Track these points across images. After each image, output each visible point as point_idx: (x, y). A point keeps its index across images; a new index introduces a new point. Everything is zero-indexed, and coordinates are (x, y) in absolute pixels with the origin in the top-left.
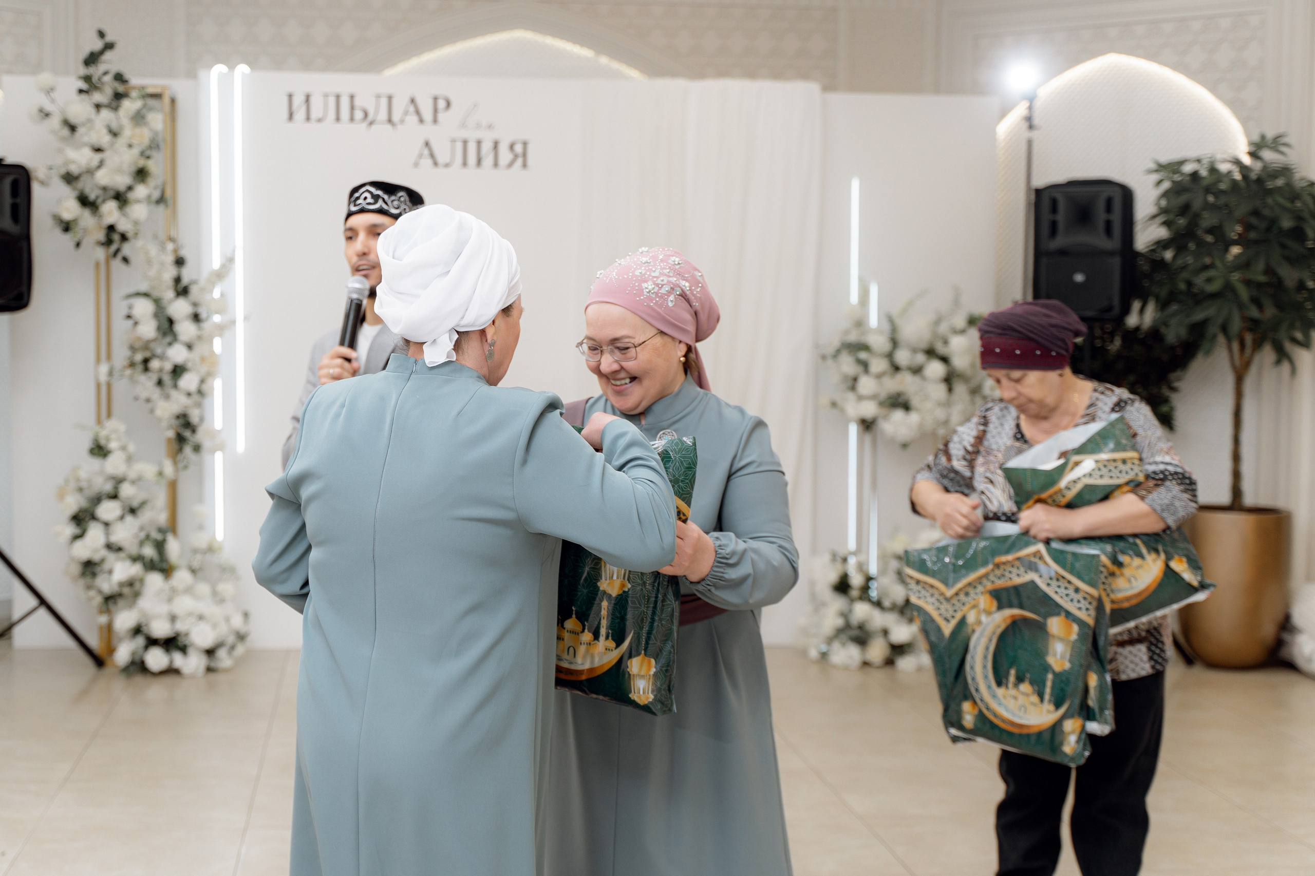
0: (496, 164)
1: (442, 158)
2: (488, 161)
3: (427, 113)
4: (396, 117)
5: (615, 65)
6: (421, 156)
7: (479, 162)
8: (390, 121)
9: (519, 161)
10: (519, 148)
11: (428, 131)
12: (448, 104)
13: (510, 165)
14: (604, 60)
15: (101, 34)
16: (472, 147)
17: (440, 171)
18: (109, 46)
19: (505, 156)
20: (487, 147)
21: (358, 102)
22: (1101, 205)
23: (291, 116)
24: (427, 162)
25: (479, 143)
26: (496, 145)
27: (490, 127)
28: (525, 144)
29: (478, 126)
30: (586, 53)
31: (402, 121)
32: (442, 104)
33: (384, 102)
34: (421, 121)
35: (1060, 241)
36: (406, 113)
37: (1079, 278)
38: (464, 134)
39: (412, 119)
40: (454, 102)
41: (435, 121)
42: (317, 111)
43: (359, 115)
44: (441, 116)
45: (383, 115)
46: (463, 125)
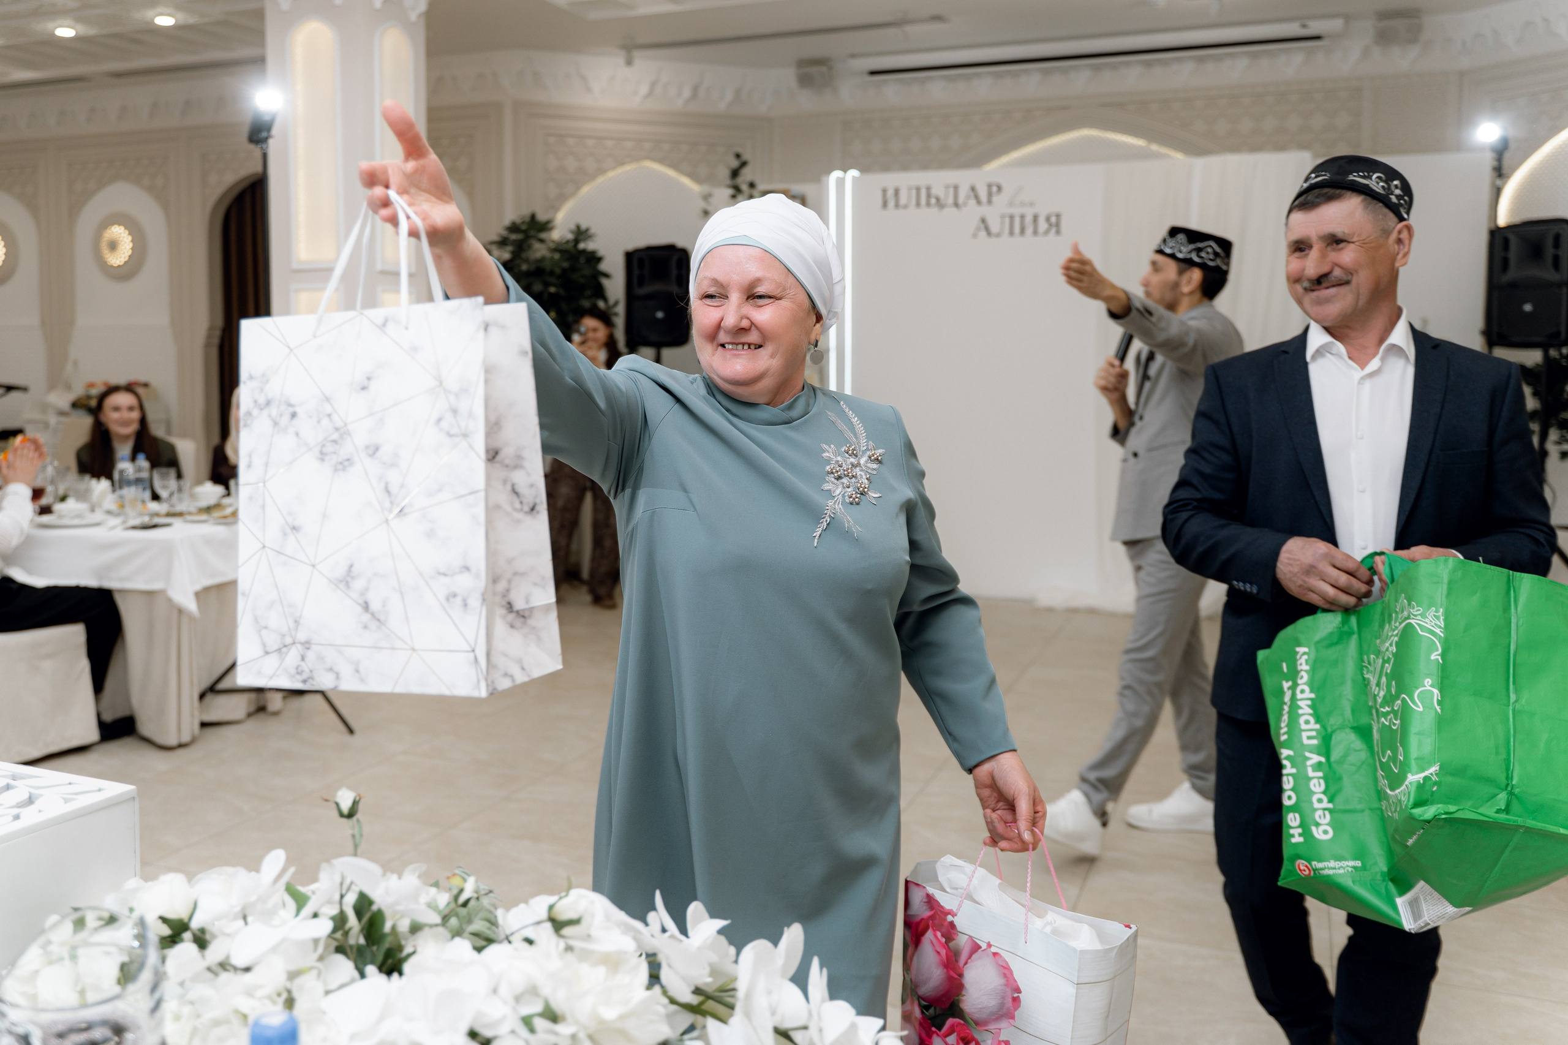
0: (1035, 232)
1: (994, 228)
2: (1029, 230)
3: (983, 196)
4: (961, 200)
5: (1164, 150)
6: (978, 229)
7: (1023, 231)
8: (956, 204)
9: (1054, 230)
10: (1053, 219)
11: (985, 210)
12: (999, 188)
13: (1047, 232)
14: (1155, 147)
15: (738, 156)
16: (1017, 221)
17: (994, 240)
18: (744, 164)
19: (1043, 226)
20: (1029, 219)
21: (934, 191)
22: (1550, 242)
23: (885, 204)
24: (983, 233)
25: (1022, 217)
26: (1035, 218)
27: (1031, 204)
28: (1058, 216)
29: (1022, 204)
30: (1139, 142)
31: (965, 204)
32: (995, 189)
33: (951, 190)
34: (979, 202)
35: (1512, 274)
36: (968, 197)
37: (1528, 307)
38: (1011, 211)
39: (973, 202)
40: (1005, 186)
41: (990, 202)
42: (903, 200)
43: (933, 201)
44: (995, 199)
45: (951, 200)
46: (1011, 204)
